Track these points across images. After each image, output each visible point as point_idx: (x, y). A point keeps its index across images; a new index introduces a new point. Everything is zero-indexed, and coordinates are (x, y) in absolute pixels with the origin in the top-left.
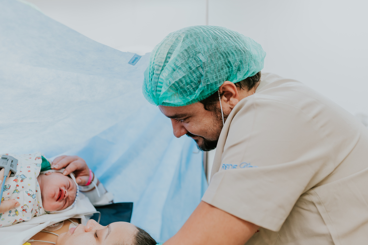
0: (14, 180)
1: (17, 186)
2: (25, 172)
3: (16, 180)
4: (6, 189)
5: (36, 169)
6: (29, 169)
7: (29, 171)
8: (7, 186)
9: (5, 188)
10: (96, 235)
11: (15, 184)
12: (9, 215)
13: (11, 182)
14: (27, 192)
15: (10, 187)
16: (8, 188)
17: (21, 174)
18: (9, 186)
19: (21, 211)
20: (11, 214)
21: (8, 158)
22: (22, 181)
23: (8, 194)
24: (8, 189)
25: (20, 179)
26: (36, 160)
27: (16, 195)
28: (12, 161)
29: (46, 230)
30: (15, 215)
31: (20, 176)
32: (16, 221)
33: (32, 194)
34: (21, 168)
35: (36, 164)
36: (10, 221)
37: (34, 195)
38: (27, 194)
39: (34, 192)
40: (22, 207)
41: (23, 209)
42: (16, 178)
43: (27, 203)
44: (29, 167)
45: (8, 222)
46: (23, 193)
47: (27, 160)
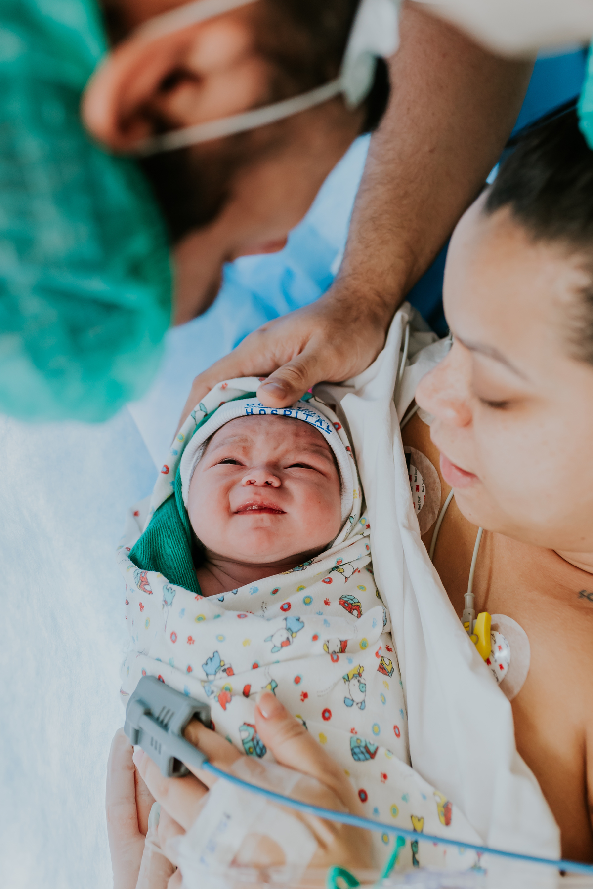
0: (224, 707)
1: (246, 694)
3: (224, 700)
5: (183, 611)
6: (182, 638)
7: (190, 639)
9: (254, 747)
11: (238, 703)
12: (362, 705)
14: (276, 649)
15: (249, 725)
16: (252, 731)
17: (199, 672)
18: (245, 727)
20: (358, 697)
22: (229, 671)
24: (256, 732)
25: (222, 680)
26: (150, 592)
28: (148, 713)
29: (436, 523)
30: (362, 681)
31: (207, 675)
32: (382, 668)
33: (285, 635)
34: (173, 666)
35: (165, 602)
36: (382, 695)
37: (289, 626)
38: (285, 649)
39: (277, 627)
40: (335, 657)
41: (340, 655)
42: (217, 699)
43: (320, 643)
44: (174, 636)
45: (384, 703)
46: (278, 662)
47: (147, 623)
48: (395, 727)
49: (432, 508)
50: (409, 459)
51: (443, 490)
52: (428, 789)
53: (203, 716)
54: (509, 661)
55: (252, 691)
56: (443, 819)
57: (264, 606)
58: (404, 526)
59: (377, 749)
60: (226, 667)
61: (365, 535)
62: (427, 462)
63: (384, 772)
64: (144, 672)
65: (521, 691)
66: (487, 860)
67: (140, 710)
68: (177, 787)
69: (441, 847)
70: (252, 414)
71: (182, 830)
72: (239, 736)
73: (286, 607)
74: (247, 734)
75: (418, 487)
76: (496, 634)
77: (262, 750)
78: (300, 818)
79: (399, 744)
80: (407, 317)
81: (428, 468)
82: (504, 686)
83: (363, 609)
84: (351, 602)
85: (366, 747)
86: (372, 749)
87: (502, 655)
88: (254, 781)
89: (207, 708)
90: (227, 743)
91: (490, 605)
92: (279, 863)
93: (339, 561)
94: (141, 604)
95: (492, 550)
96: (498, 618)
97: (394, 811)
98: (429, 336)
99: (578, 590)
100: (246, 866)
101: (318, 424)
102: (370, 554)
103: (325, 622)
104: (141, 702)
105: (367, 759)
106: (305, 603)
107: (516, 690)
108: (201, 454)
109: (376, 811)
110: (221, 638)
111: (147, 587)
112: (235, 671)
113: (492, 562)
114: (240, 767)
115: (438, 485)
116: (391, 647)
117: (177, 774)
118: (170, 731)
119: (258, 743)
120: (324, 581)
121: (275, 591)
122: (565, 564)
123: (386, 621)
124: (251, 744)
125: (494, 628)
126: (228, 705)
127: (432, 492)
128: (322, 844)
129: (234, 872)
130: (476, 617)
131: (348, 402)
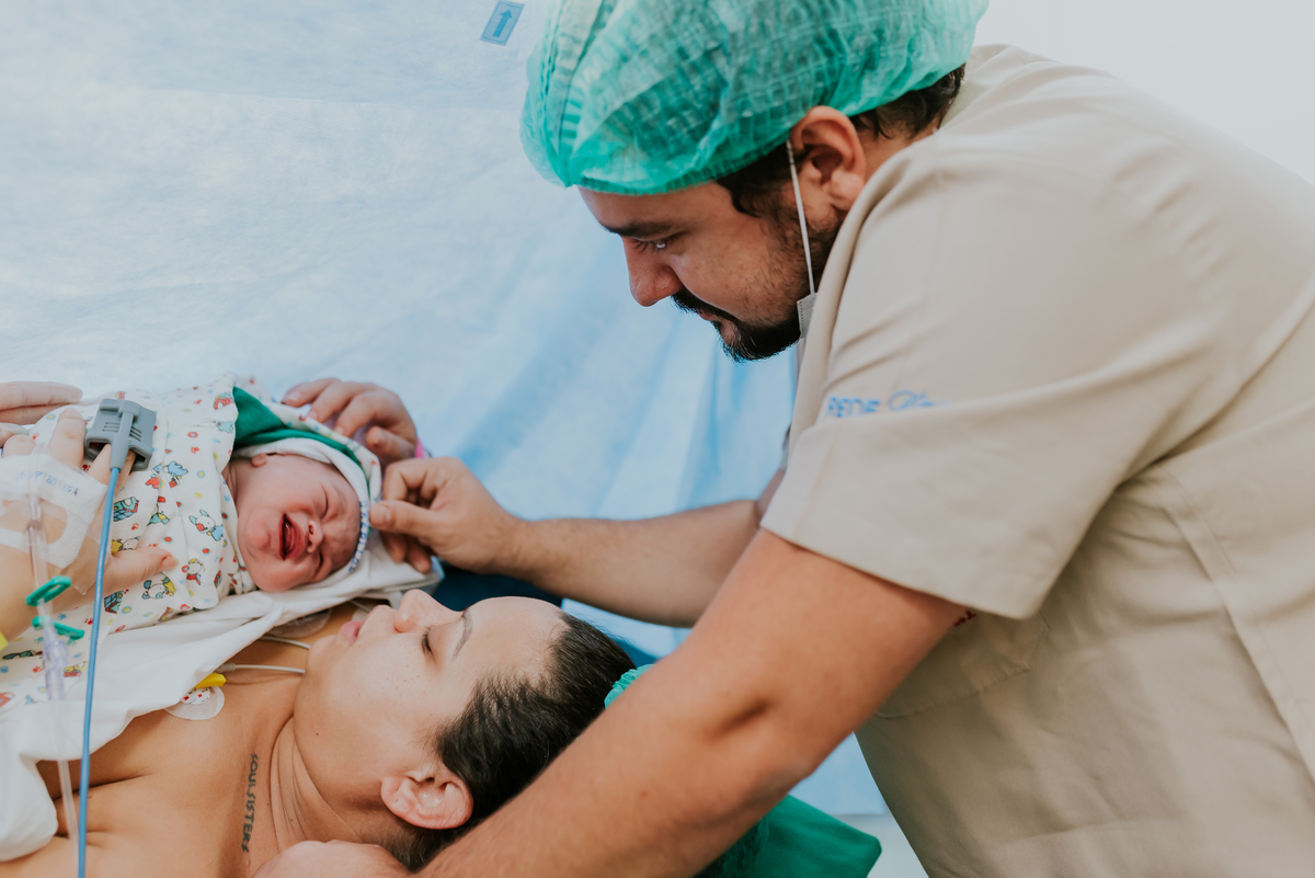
0: (148, 483)
1: (161, 499)
2: (181, 455)
3: (154, 482)
4: (127, 514)
5: (219, 441)
6: (194, 442)
7: (196, 449)
8: (128, 502)
9: (119, 511)
10: (426, 645)
11: (152, 493)
12: (146, 596)
13: (138, 487)
14: (193, 520)
15: (137, 504)
16: (132, 508)
17: (168, 459)
18: (134, 502)
19: (181, 582)
20: (152, 592)
21: (120, 410)
22: (173, 483)
23: (134, 528)
24: (133, 512)
25: (166, 478)
26: (215, 408)
27: (158, 529)
28: (136, 420)
30: (163, 595)
31: (169, 466)
32: (167, 611)
33: (210, 526)
34: (167, 438)
35: (217, 424)
36: (151, 613)
37: (216, 528)
38: (195, 527)
39: (215, 519)
40: (185, 569)
41: (187, 573)
42: (153, 475)
43: (200, 555)
44: (193, 435)
45: (144, 615)
46: (183, 522)
47: (187, 410)
48: (124, 627)
55: (161, 504)
56: (70, 670)
59: (115, 612)
60: (176, 481)
67: (135, 412)
72: (126, 497)
74: (129, 505)
77: (118, 517)
85: (116, 603)
86: (114, 608)
94: (201, 401)
99: (257, 753)
100: (41, 511)
104: (140, 414)
105: (107, 605)
110: (200, 474)
111: (220, 405)
118: (130, 439)
119: (123, 514)
121: (225, 516)
122: (274, 739)
124: (122, 508)
126: (149, 485)
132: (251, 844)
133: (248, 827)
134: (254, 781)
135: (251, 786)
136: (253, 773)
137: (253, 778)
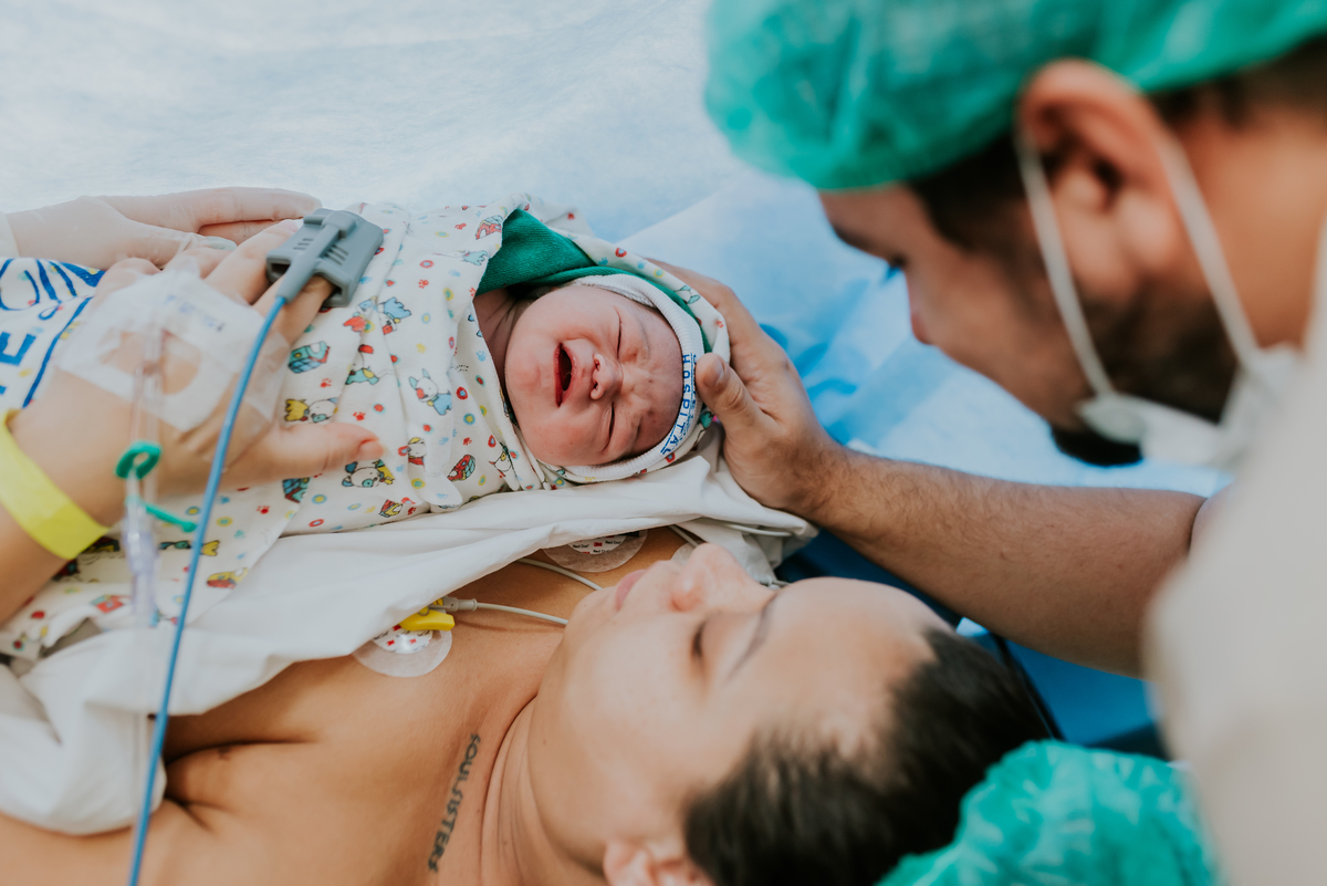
0: (346, 324)
1: (362, 348)
2: (405, 289)
3: (356, 324)
4: (313, 365)
5: (458, 274)
6: (426, 274)
7: (425, 283)
8: (315, 348)
11: (354, 339)
12: (347, 483)
13: (333, 332)
14: (414, 382)
15: (327, 352)
16: (320, 356)
17: (387, 294)
18: (324, 349)
19: (400, 469)
20: (357, 478)
21: (327, 222)
22: (388, 329)
23: (324, 385)
24: (318, 361)
25: (377, 320)
26: (478, 237)
28: (341, 236)
29: (558, 566)
30: (376, 483)
31: (384, 303)
32: (389, 504)
33: (431, 393)
34: (394, 264)
35: (468, 254)
36: (359, 505)
37: (441, 397)
38: (414, 393)
39: (440, 383)
40: (404, 451)
41: (407, 457)
42: (357, 315)
43: (421, 433)
44: (428, 264)
45: (350, 508)
46: (399, 385)
47: (443, 234)
48: (321, 521)
49: (574, 562)
50: (632, 536)
51: (596, 574)
52: (250, 562)
53: (336, 298)
54: (398, 652)
55: (366, 355)
56: (215, 578)
57: (464, 368)
58: (554, 529)
59: (297, 501)
60: (393, 325)
61: (545, 484)
62: (629, 556)
63: (270, 509)
64: (387, 231)
65: (363, 667)
66: (167, 629)
67: (344, 226)
68: (255, 267)
69: (184, 576)
70: (683, 362)
71: (205, 274)
72: (313, 341)
73: (462, 393)
74: (317, 351)
75: (600, 545)
76: (429, 637)
77: (297, 368)
78: (217, 412)
79: (303, 525)
80: (800, 533)
81: (622, 557)
82: (369, 646)
83: (458, 482)
84: (467, 469)
85: (299, 489)
86: (297, 496)
87: (404, 643)
88: (260, 359)
89: (346, 303)
90: (305, 326)
91: (463, 629)
92: (165, 387)
93: (514, 455)
94: (464, 225)
95: (526, 631)
96: (447, 637)
97: (224, 522)
98: (778, 558)
99: (481, 733)
100: (163, 348)
101: (672, 439)
102: (521, 489)
103: (446, 440)
104: (353, 227)
105: (285, 490)
106: (466, 416)
107: (364, 661)
108: (638, 300)
109: (225, 500)
110: (426, 318)
111: (483, 232)
112: (387, 335)
113: (512, 631)
114: (277, 343)
115: (601, 569)
116: (414, 513)
117: (270, 268)
118: (320, 259)
119: (306, 364)
120: (491, 437)
121: (480, 381)
122: (511, 717)
123: (445, 509)
124: (305, 355)
125: (436, 633)
126: (349, 328)
127: (593, 561)
128: (186, 436)
129: (156, 334)
130: (448, 613)
131: (700, 464)
132: (443, 862)
133: (442, 837)
134: (467, 773)
135: (460, 779)
136: (467, 760)
137: (466, 768)
